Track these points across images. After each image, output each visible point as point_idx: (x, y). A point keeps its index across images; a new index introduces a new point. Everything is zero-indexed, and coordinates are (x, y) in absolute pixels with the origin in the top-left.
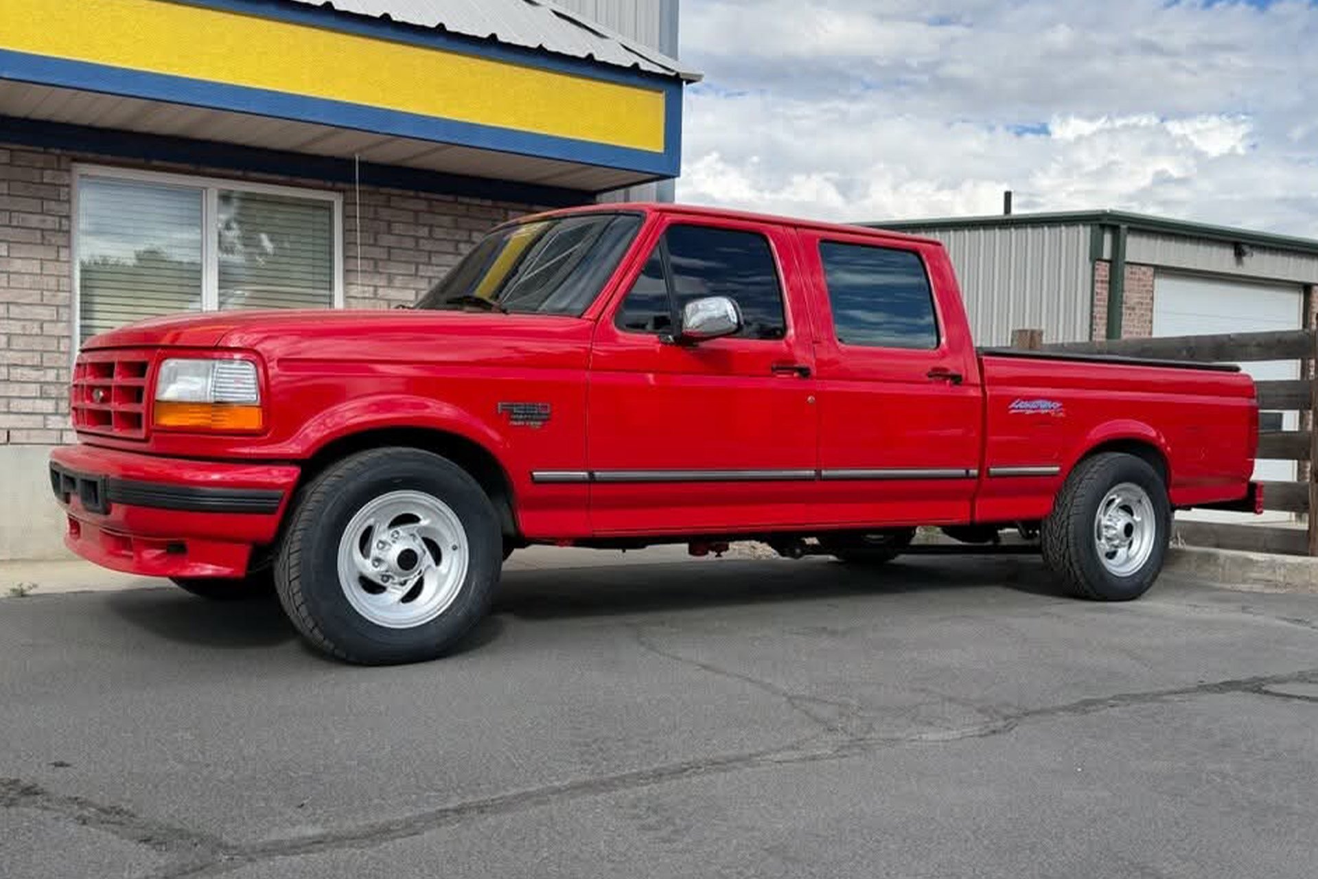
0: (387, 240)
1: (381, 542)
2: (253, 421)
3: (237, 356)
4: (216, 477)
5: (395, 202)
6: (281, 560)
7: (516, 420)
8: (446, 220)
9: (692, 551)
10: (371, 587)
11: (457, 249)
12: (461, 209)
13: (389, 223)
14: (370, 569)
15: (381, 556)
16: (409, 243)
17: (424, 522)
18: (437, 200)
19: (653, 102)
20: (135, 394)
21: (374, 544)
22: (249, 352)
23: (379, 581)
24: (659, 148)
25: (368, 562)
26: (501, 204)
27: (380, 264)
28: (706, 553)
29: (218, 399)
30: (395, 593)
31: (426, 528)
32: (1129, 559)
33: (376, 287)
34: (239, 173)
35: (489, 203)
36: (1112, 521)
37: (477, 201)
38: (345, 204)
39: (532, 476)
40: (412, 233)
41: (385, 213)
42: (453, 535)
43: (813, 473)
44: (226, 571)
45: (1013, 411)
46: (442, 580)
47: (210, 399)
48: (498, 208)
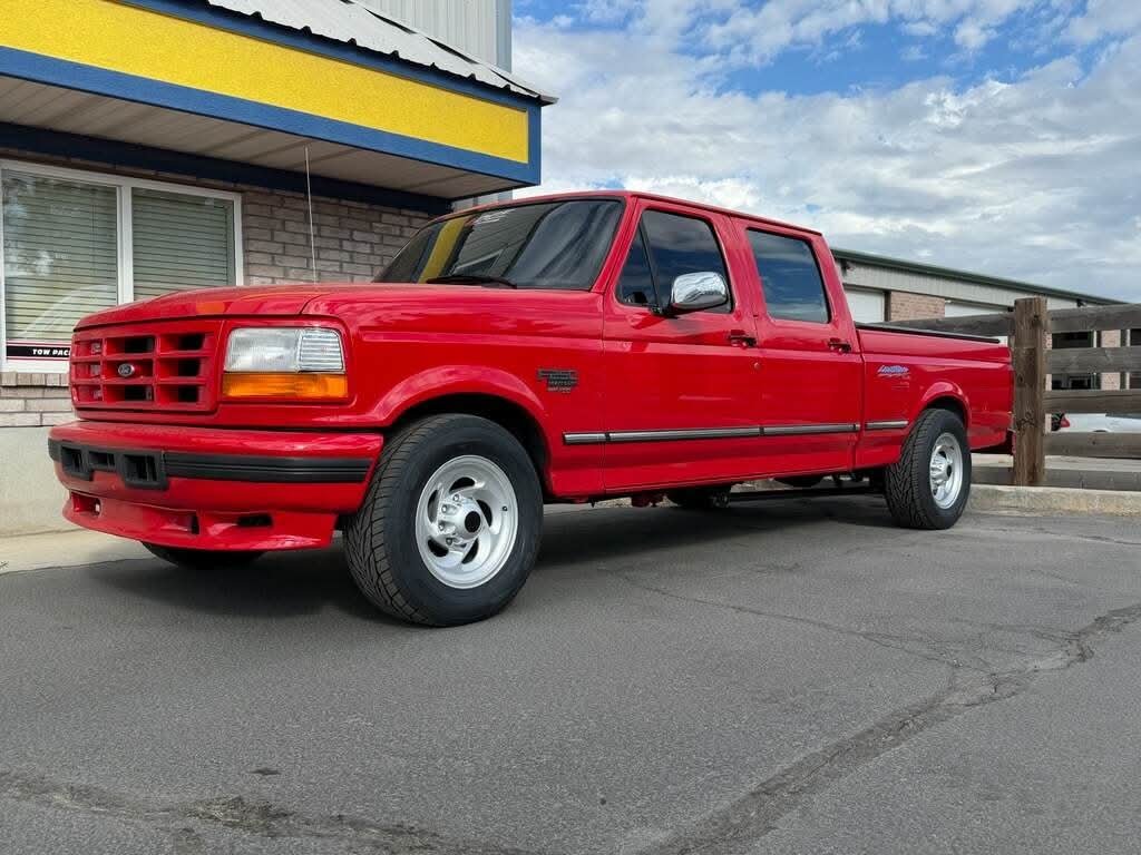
0: (284, 237)
1: (445, 506)
2: (338, 389)
3: (316, 324)
4: (300, 447)
5: (288, 202)
6: (359, 527)
7: (552, 386)
8: (330, 220)
9: (633, 504)
10: (438, 550)
11: (341, 246)
12: (344, 212)
13: (283, 222)
14: (435, 531)
15: (446, 520)
16: (301, 239)
17: (478, 485)
18: (322, 202)
19: (517, 119)
20: (190, 367)
21: (439, 509)
22: (330, 319)
23: (444, 544)
24: (524, 159)
25: (435, 526)
26: (375, 207)
27: (277, 258)
28: (646, 504)
29: (304, 368)
30: (456, 556)
31: (479, 491)
32: (946, 495)
33: (273, 278)
34: (152, 173)
35: (365, 206)
36: (938, 464)
37: (355, 204)
38: (243, 204)
39: (564, 438)
40: (302, 231)
41: (280, 213)
42: (504, 497)
43: (758, 430)
44: (310, 541)
45: (881, 375)
46: (495, 539)
47: (295, 367)
48: (373, 210)
